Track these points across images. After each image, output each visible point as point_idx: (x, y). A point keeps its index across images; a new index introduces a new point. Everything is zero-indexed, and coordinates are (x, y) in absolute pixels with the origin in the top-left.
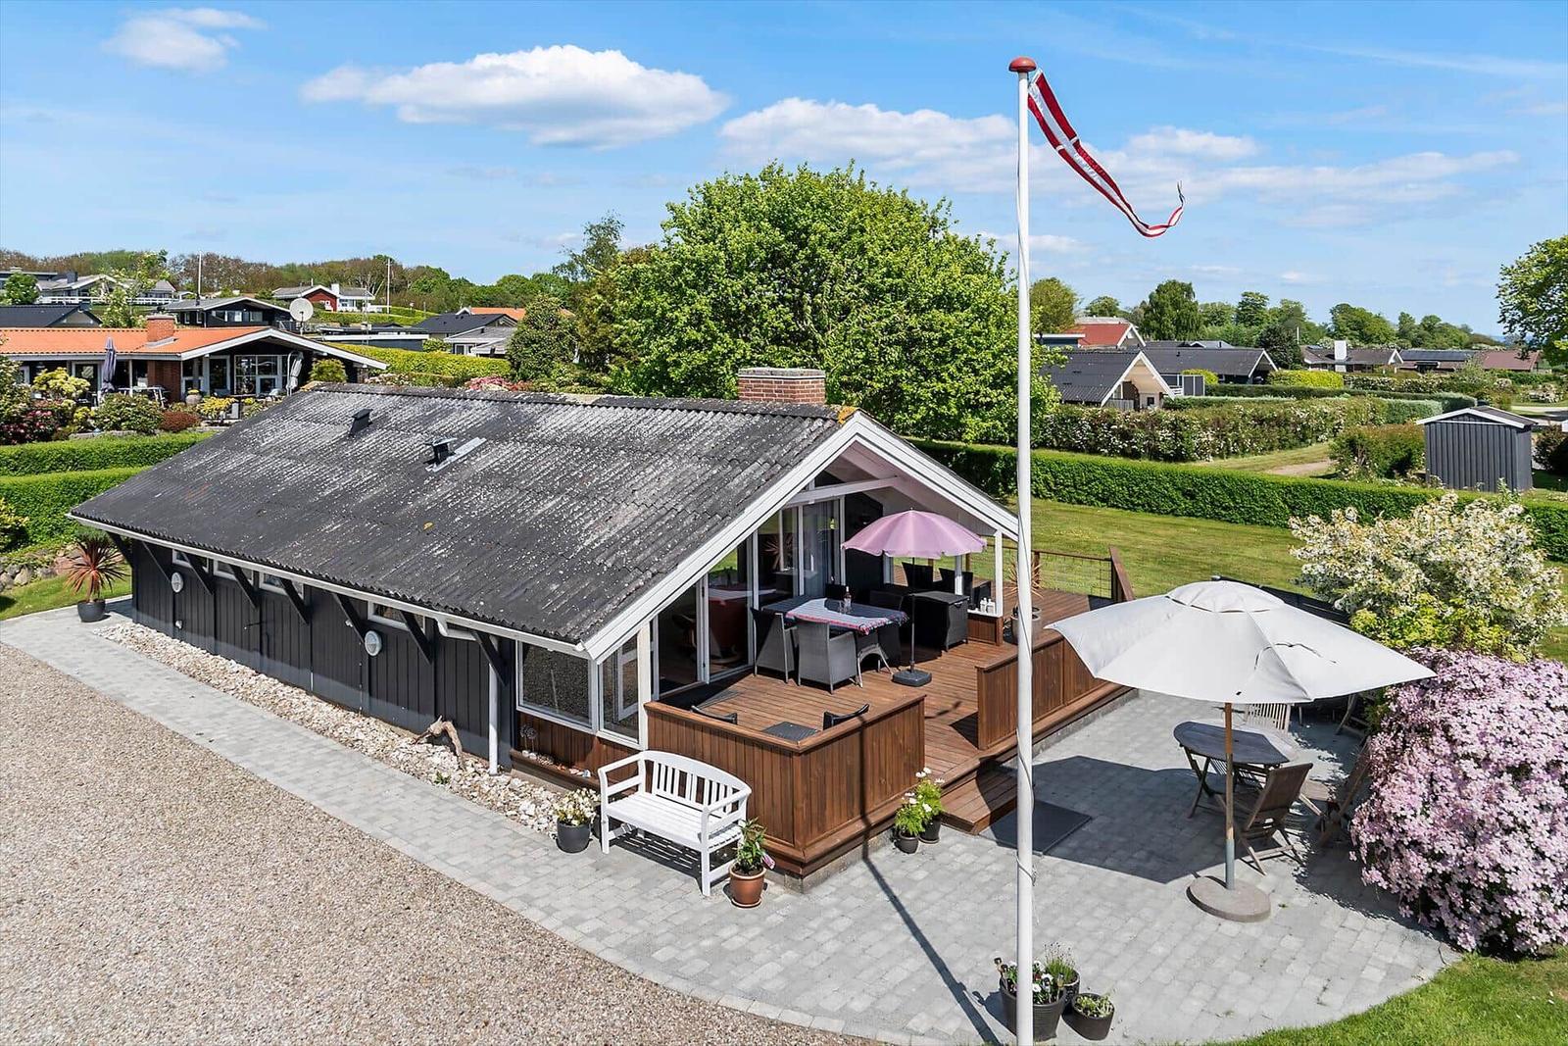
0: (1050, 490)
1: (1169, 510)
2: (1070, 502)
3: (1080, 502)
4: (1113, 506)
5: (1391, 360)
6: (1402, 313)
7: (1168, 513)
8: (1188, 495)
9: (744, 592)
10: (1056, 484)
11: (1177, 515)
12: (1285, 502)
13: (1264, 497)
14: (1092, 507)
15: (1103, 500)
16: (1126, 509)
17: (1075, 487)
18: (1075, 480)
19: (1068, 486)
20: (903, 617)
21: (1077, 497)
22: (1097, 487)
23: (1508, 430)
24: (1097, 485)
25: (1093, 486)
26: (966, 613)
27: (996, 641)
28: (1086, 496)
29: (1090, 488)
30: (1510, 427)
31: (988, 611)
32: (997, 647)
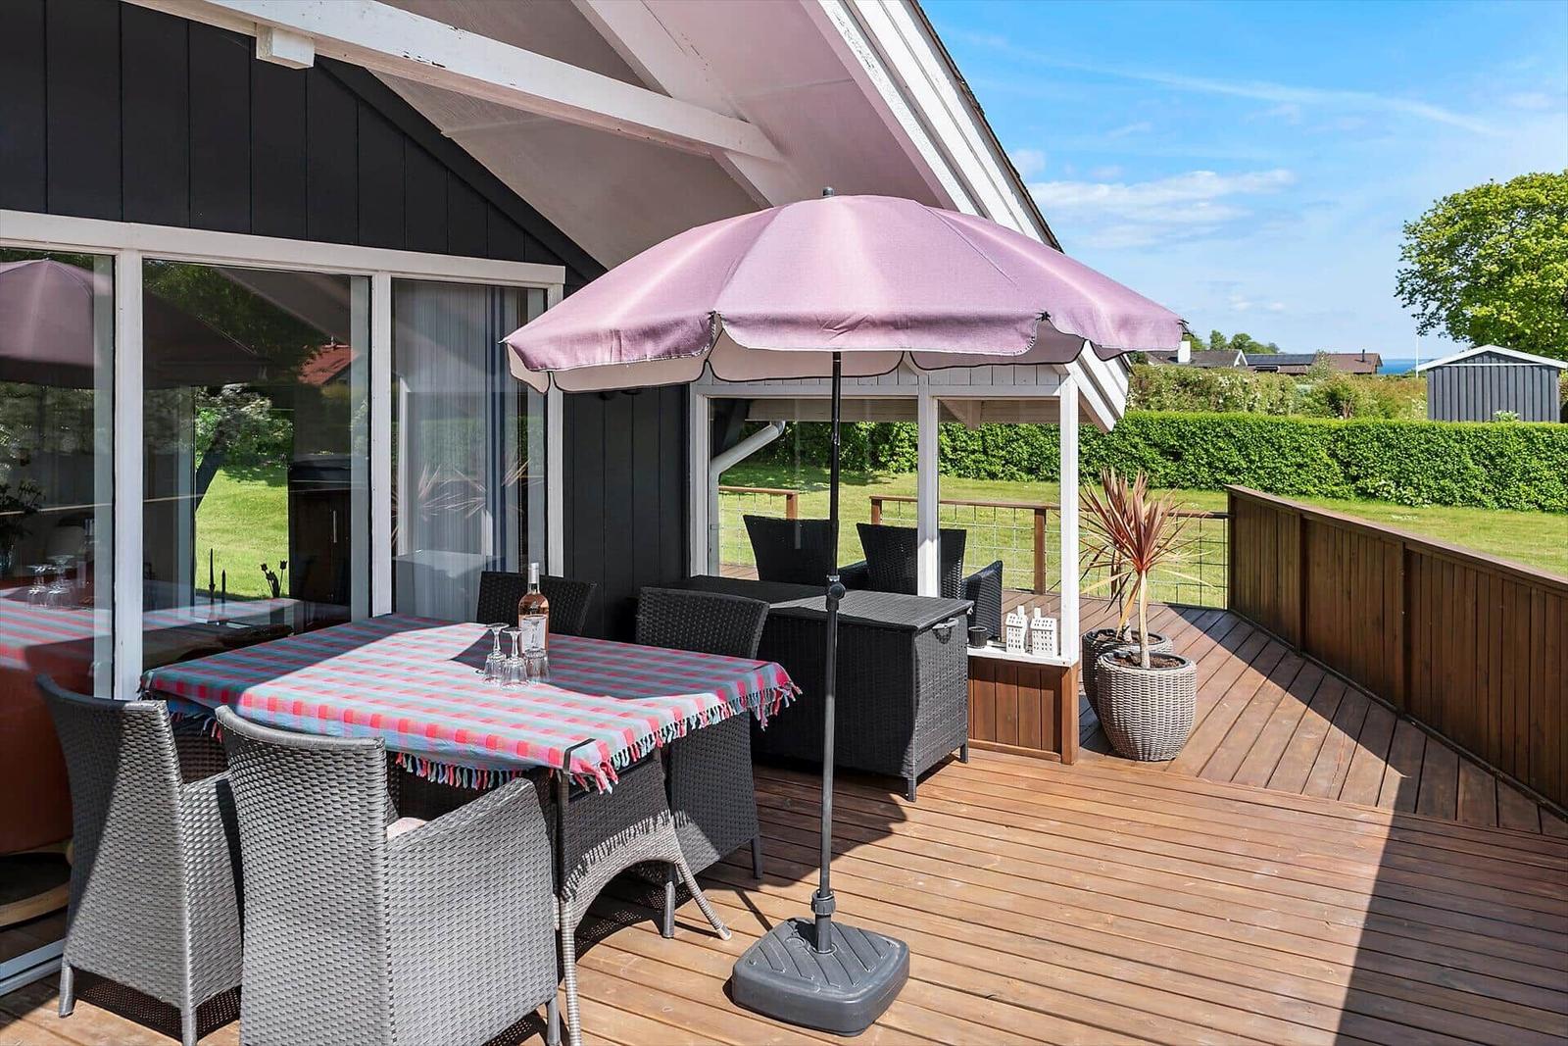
2: (978, 477)
3: (993, 476)
4: (1047, 479)
5: (1237, 363)
6: (1213, 332)
8: (1172, 454)
9: (80, 615)
10: (954, 450)
12: (1333, 455)
13: (1298, 449)
14: (1013, 482)
15: (1030, 471)
17: (985, 452)
19: (974, 452)
20: (778, 687)
21: (988, 467)
22: (1020, 450)
23: (1545, 371)
24: (1021, 447)
25: (1014, 449)
26: (969, 656)
27: (1058, 749)
28: (1003, 466)
29: (1009, 452)
30: (1549, 368)
31: (1029, 647)
32: (1066, 768)
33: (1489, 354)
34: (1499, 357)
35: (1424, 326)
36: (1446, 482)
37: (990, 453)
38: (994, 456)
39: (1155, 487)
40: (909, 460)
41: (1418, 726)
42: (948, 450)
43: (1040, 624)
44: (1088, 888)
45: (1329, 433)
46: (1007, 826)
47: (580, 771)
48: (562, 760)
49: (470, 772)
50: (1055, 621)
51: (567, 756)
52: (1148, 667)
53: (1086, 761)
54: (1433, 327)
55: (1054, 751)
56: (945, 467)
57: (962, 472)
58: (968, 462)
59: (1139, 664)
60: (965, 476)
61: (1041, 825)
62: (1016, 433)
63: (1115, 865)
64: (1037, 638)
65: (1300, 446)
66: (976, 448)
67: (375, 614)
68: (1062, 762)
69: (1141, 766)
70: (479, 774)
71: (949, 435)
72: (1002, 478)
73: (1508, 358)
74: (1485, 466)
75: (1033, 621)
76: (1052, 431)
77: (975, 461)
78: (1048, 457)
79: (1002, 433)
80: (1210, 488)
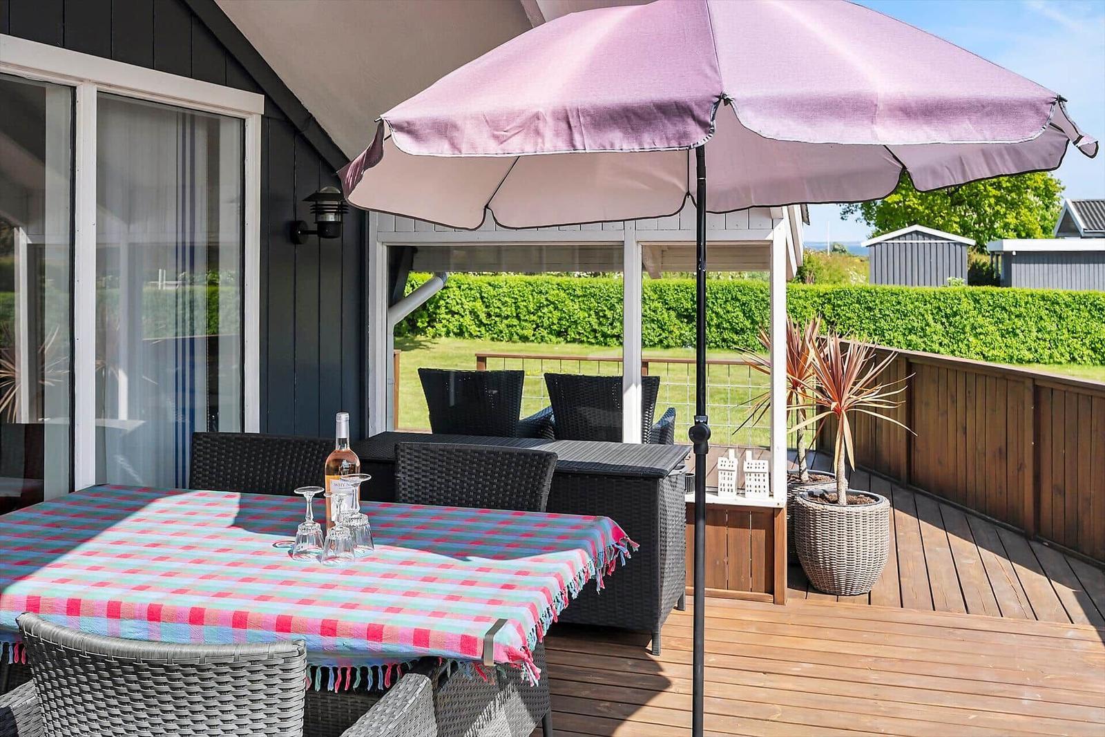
0: (481, 324)
1: (657, 340)
2: (510, 339)
3: (524, 339)
4: (574, 341)
7: (654, 345)
8: (685, 317)
10: (489, 315)
11: (668, 347)
15: (559, 334)
16: (592, 344)
17: (518, 317)
18: (517, 307)
19: (507, 317)
20: (614, 543)
21: (520, 332)
22: (550, 315)
23: (958, 247)
24: (551, 312)
25: (544, 313)
26: (686, 503)
27: (771, 591)
28: (535, 330)
29: (540, 317)
30: (962, 244)
31: (741, 489)
32: (779, 608)
33: (917, 232)
34: (924, 235)
35: (845, 213)
36: (912, 337)
37: (522, 318)
38: (526, 321)
39: (672, 347)
40: (446, 326)
41: (1050, 546)
42: (483, 317)
43: (754, 466)
44: (883, 731)
45: (819, 296)
46: (765, 673)
47: (505, 659)
48: (480, 649)
49: (325, 671)
50: (767, 462)
51: (488, 644)
52: (845, 504)
53: (795, 600)
54: (852, 213)
55: (766, 592)
56: (480, 331)
57: (496, 336)
58: (502, 326)
59: (835, 502)
60: (498, 340)
61: (796, 669)
62: (547, 299)
63: (892, 704)
64: (750, 481)
65: (795, 308)
66: (509, 314)
67: (78, 487)
68: (774, 603)
69: (846, 602)
70: (339, 672)
71: (484, 302)
72: (533, 341)
73: (931, 236)
74: (943, 324)
75: (746, 465)
76: (579, 297)
77: (508, 326)
78: (575, 322)
79: (534, 299)
80: (718, 346)
